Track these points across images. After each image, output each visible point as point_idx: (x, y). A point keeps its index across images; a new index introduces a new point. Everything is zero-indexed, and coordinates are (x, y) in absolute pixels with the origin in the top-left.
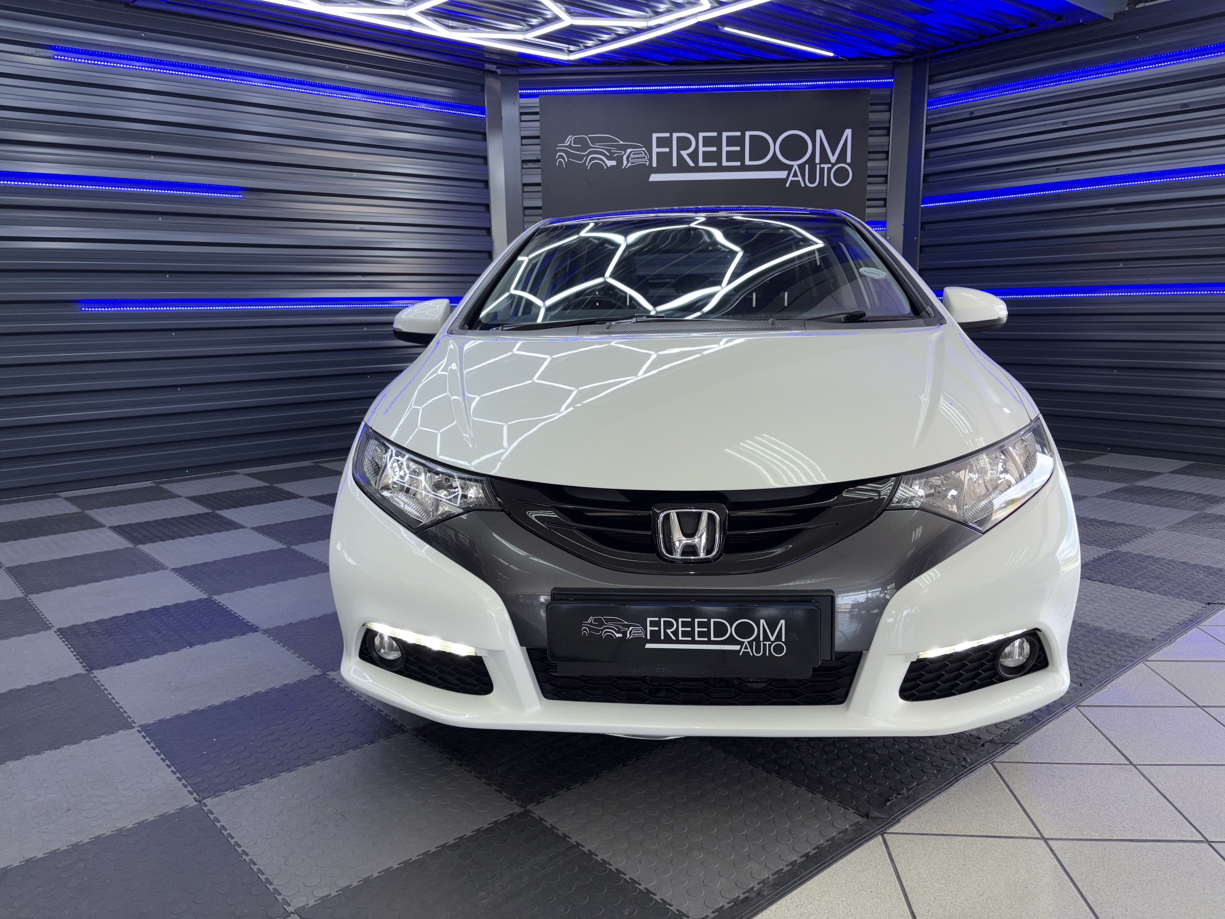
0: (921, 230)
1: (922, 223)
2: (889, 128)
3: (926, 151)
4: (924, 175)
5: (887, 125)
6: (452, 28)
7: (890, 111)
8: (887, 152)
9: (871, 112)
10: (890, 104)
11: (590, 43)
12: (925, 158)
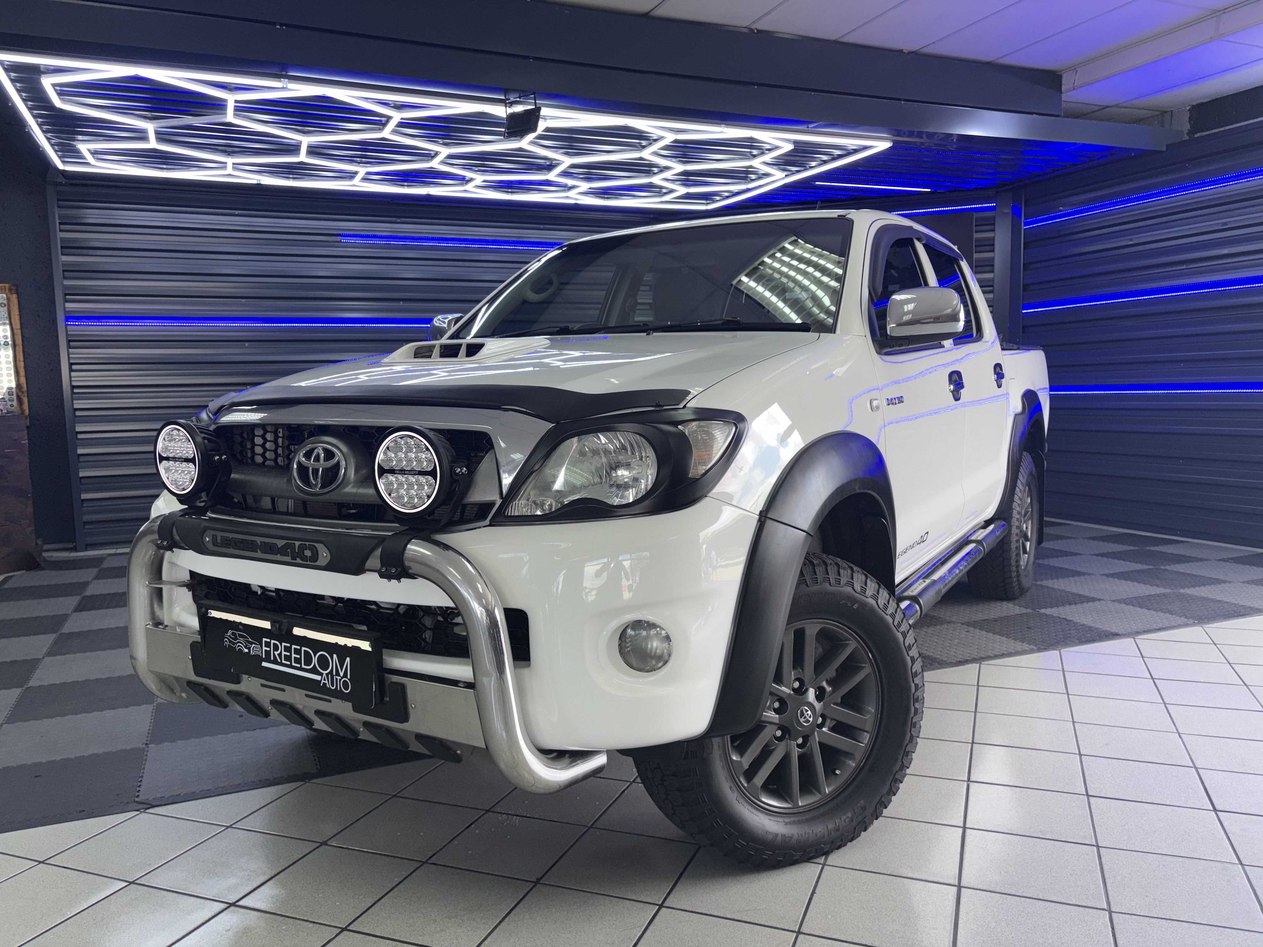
0: (1023, 333)
1: (1024, 327)
2: (993, 245)
3: (1024, 264)
4: (1024, 286)
5: (992, 243)
6: (607, 198)
7: (993, 230)
8: (993, 265)
9: (976, 232)
10: (994, 224)
11: (718, 198)
12: (1024, 269)
